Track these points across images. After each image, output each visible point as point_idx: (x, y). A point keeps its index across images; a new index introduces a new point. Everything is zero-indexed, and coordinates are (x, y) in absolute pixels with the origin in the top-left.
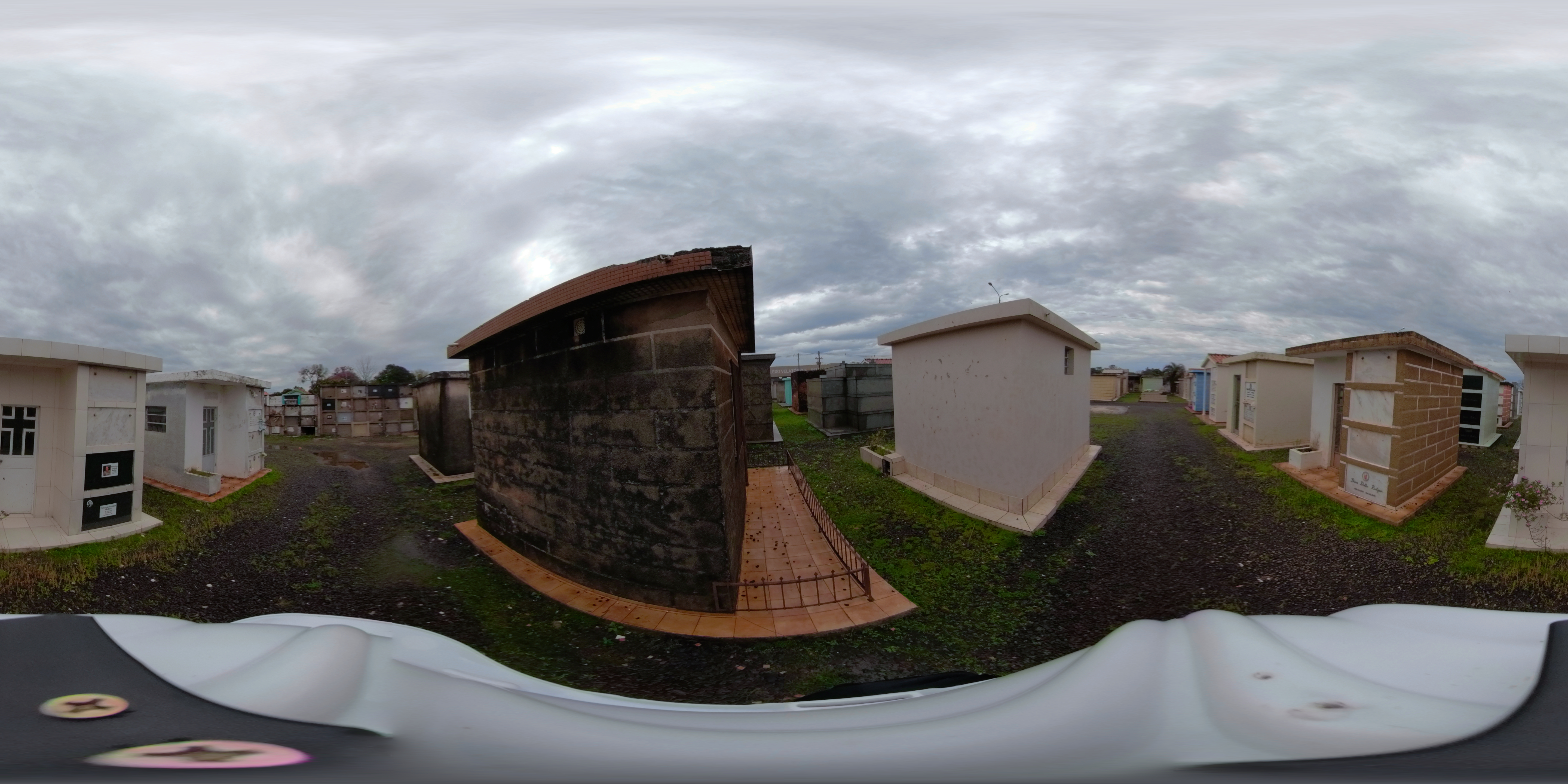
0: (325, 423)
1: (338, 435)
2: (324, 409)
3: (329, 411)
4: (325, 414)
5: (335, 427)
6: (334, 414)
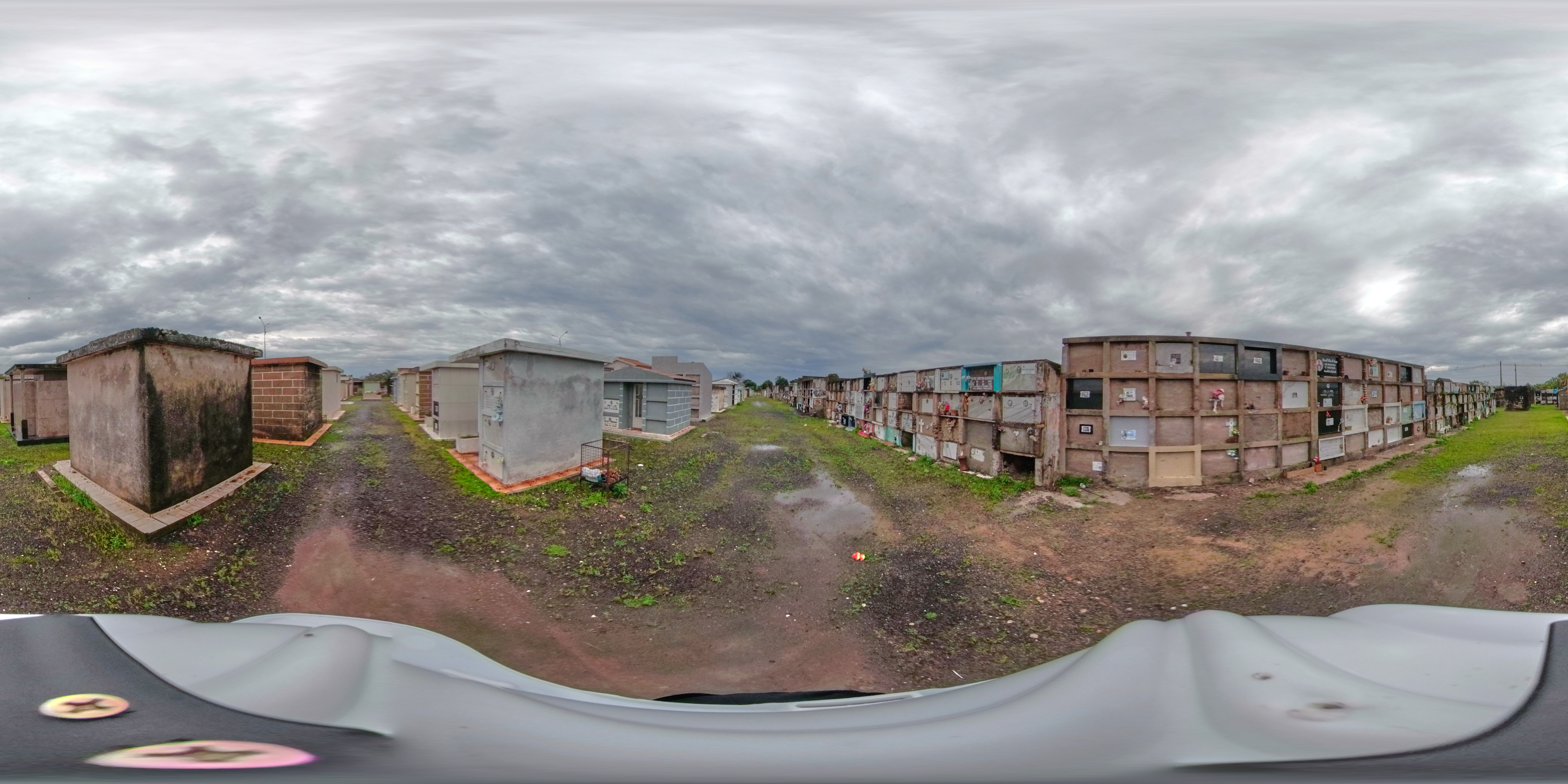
0: (1073, 446)
1: (1107, 482)
2: (1070, 405)
3: (1086, 411)
4: (1071, 419)
5: (1099, 457)
6: (1100, 420)
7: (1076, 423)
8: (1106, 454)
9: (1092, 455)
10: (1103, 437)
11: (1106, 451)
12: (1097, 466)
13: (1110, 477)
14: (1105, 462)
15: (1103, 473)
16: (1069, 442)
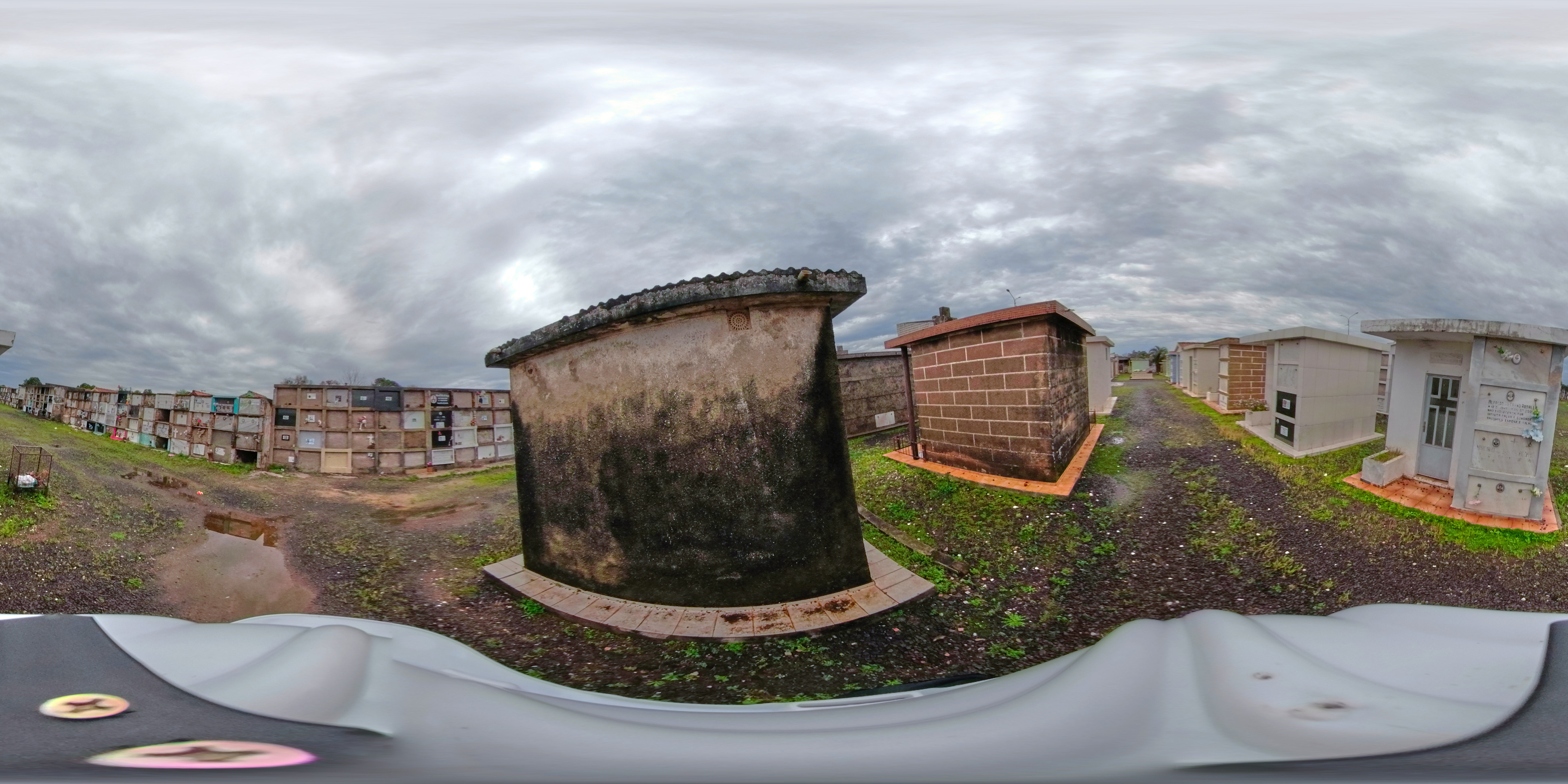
0: (278, 447)
1: (297, 469)
2: (276, 424)
3: (286, 427)
4: (277, 432)
5: (293, 454)
6: (294, 432)
7: (279, 434)
8: (297, 452)
9: (289, 453)
10: (296, 442)
11: (297, 450)
12: (291, 459)
13: (298, 466)
14: (296, 457)
15: (294, 463)
16: (275, 445)
